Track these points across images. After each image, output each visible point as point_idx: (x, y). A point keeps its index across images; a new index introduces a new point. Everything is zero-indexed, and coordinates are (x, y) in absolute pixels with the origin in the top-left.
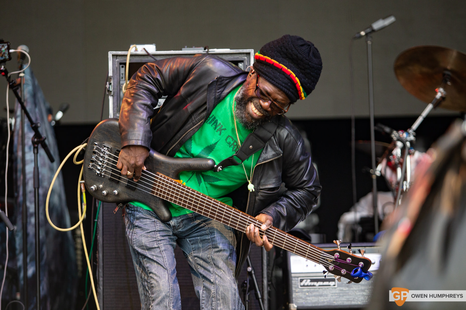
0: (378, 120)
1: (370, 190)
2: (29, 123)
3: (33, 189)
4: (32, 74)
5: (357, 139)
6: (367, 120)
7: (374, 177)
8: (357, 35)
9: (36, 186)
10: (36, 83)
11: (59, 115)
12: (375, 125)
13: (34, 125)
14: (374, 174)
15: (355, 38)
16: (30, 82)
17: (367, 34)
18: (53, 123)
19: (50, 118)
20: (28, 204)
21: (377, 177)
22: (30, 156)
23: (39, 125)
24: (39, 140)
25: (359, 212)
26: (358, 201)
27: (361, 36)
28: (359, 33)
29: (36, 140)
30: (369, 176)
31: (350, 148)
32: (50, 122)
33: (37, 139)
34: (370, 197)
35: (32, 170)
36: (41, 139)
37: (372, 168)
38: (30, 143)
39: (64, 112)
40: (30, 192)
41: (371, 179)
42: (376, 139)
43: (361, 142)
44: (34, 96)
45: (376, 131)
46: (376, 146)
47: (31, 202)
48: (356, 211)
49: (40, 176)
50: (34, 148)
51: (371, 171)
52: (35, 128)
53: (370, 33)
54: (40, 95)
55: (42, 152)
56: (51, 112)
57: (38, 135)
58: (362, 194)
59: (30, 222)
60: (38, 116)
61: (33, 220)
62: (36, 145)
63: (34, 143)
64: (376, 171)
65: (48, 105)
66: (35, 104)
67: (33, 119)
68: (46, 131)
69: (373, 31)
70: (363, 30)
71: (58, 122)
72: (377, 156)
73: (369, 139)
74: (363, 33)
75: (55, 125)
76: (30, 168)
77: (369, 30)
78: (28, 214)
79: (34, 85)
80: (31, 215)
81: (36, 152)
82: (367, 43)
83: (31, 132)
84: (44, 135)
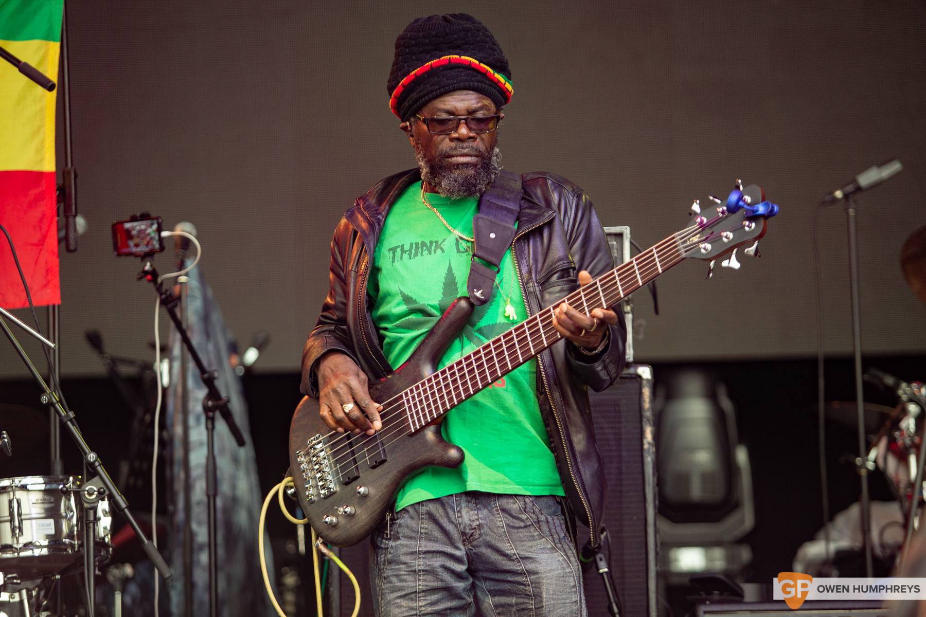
0: (870, 361)
1: (855, 497)
2: (197, 371)
3: (205, 499)
4: (203, 277)
5: (828, 400)
6: (849, 361)
7: (863, 472)
8: (828, 198)
9: (211, 492)
10: (210, 293)
11: (251, 356)
12: (864, 371)
13: (206, 376)
14: (863, 465)
15: (824, 203)
16: (198, 293)
17: (846, 196)
18: (241, 371)
19: (235, 360)
20: (194, 526)
21: (869, 471)
22: (198, 434)
23: (216, 374)
24: (215, 403)
25: (835, 540)
26: (832, 518)
27: (835, 200)
28: (832, 193)
29: (210, 403)
30: (854, 470)
31: (816, 416)
32: (234, 369)
33: (212, 401)
34: (854, 511)
35: (203, 461)
36: (220, 402)
37: (859, 456)
38: (199, 408)
39: (260, 348)
40: (199, 503)
41: (859, 477)
42: (866, 399)
43: (836, 405)
44: (206, 318)
45: (866, 384)
46: (865, 411)
47: (199, 524)
48: (828, 540)
49: (219, 473)
50: (208, 418)
51: (858, 461)
52: (209, 381)
53: (853, 193)
54: (216, 317)
55: (221, 426)
56: (236, 349)
57: (213, 393)
58: (839, 506)
59: (199, 561)
60: (213, 357)
61: (204, 558)
62: (211, 414)
63: (206, 409)
64: (867, 460)
65: (230, 336)
66: (208, 334)
67: (205, 363)
68: (227, 387)
69: (859, 189)
70: (841, 188)
71: (249, 370)
72: (868, 432)
73: (854, 398)
74: (839, 194)
75: (244, 374)
76: (198, 458)
77: (850, 188)
78: (195, 546)
79: (205, 300)
80: (201, 548)
81: (210, 426)
82: (848, 214)
83: (199, 388)
84: (223, 395)
